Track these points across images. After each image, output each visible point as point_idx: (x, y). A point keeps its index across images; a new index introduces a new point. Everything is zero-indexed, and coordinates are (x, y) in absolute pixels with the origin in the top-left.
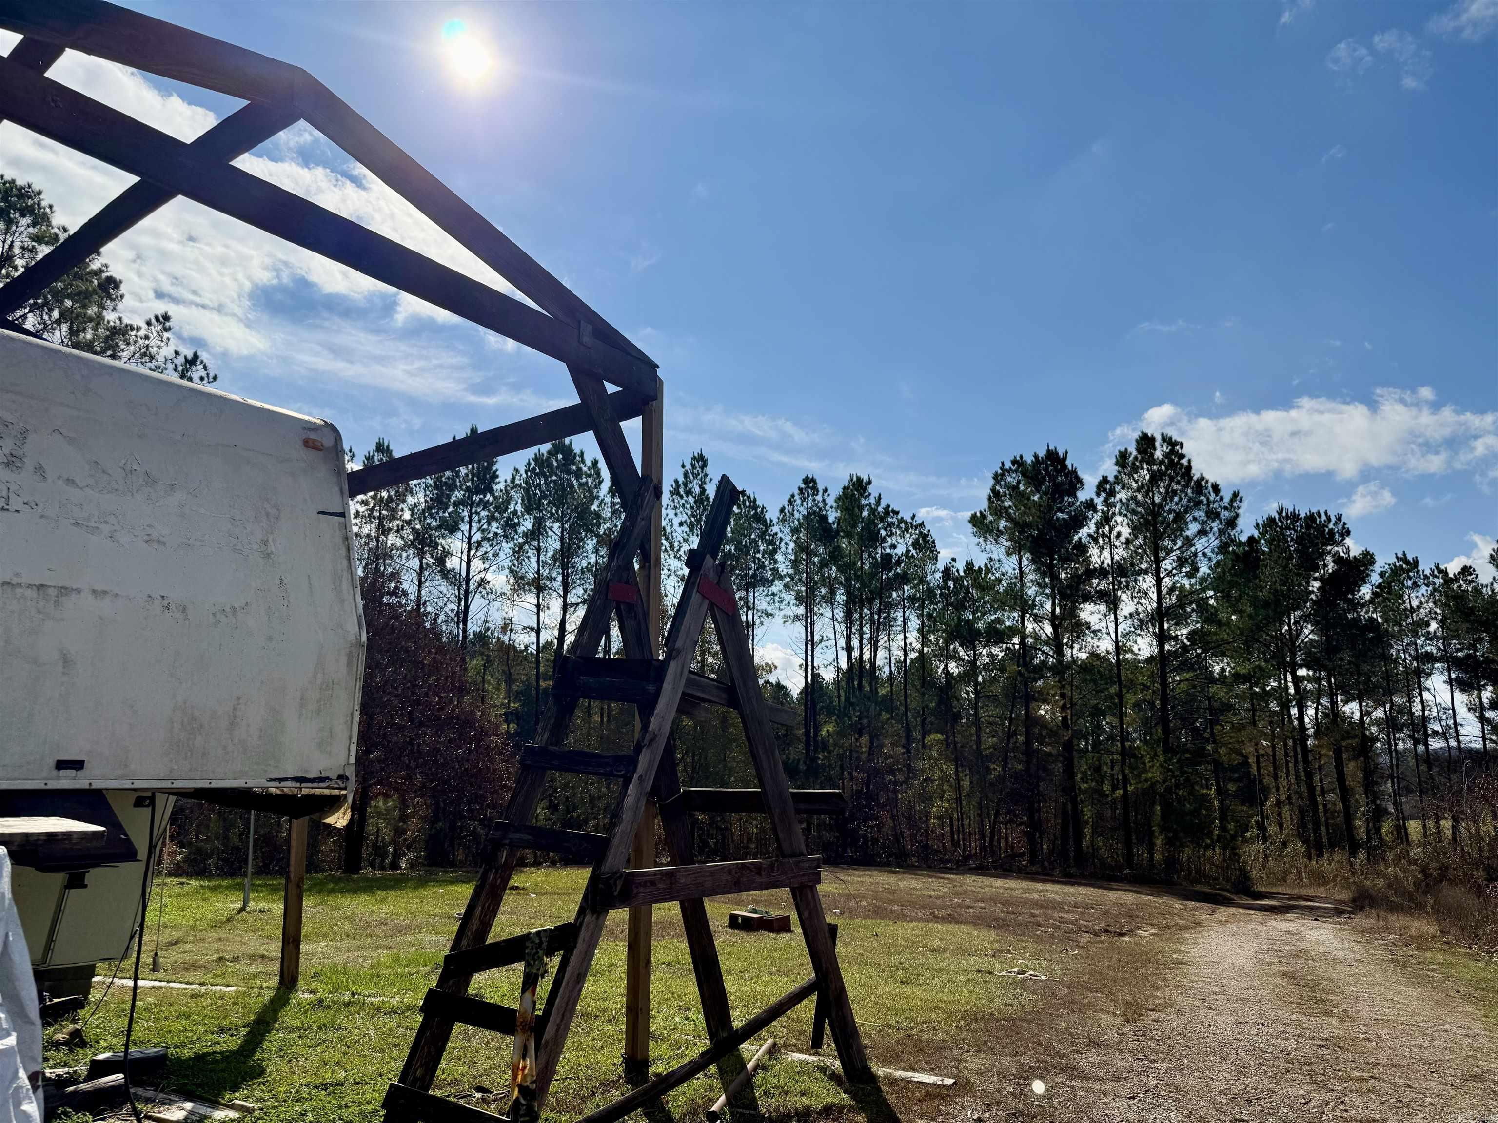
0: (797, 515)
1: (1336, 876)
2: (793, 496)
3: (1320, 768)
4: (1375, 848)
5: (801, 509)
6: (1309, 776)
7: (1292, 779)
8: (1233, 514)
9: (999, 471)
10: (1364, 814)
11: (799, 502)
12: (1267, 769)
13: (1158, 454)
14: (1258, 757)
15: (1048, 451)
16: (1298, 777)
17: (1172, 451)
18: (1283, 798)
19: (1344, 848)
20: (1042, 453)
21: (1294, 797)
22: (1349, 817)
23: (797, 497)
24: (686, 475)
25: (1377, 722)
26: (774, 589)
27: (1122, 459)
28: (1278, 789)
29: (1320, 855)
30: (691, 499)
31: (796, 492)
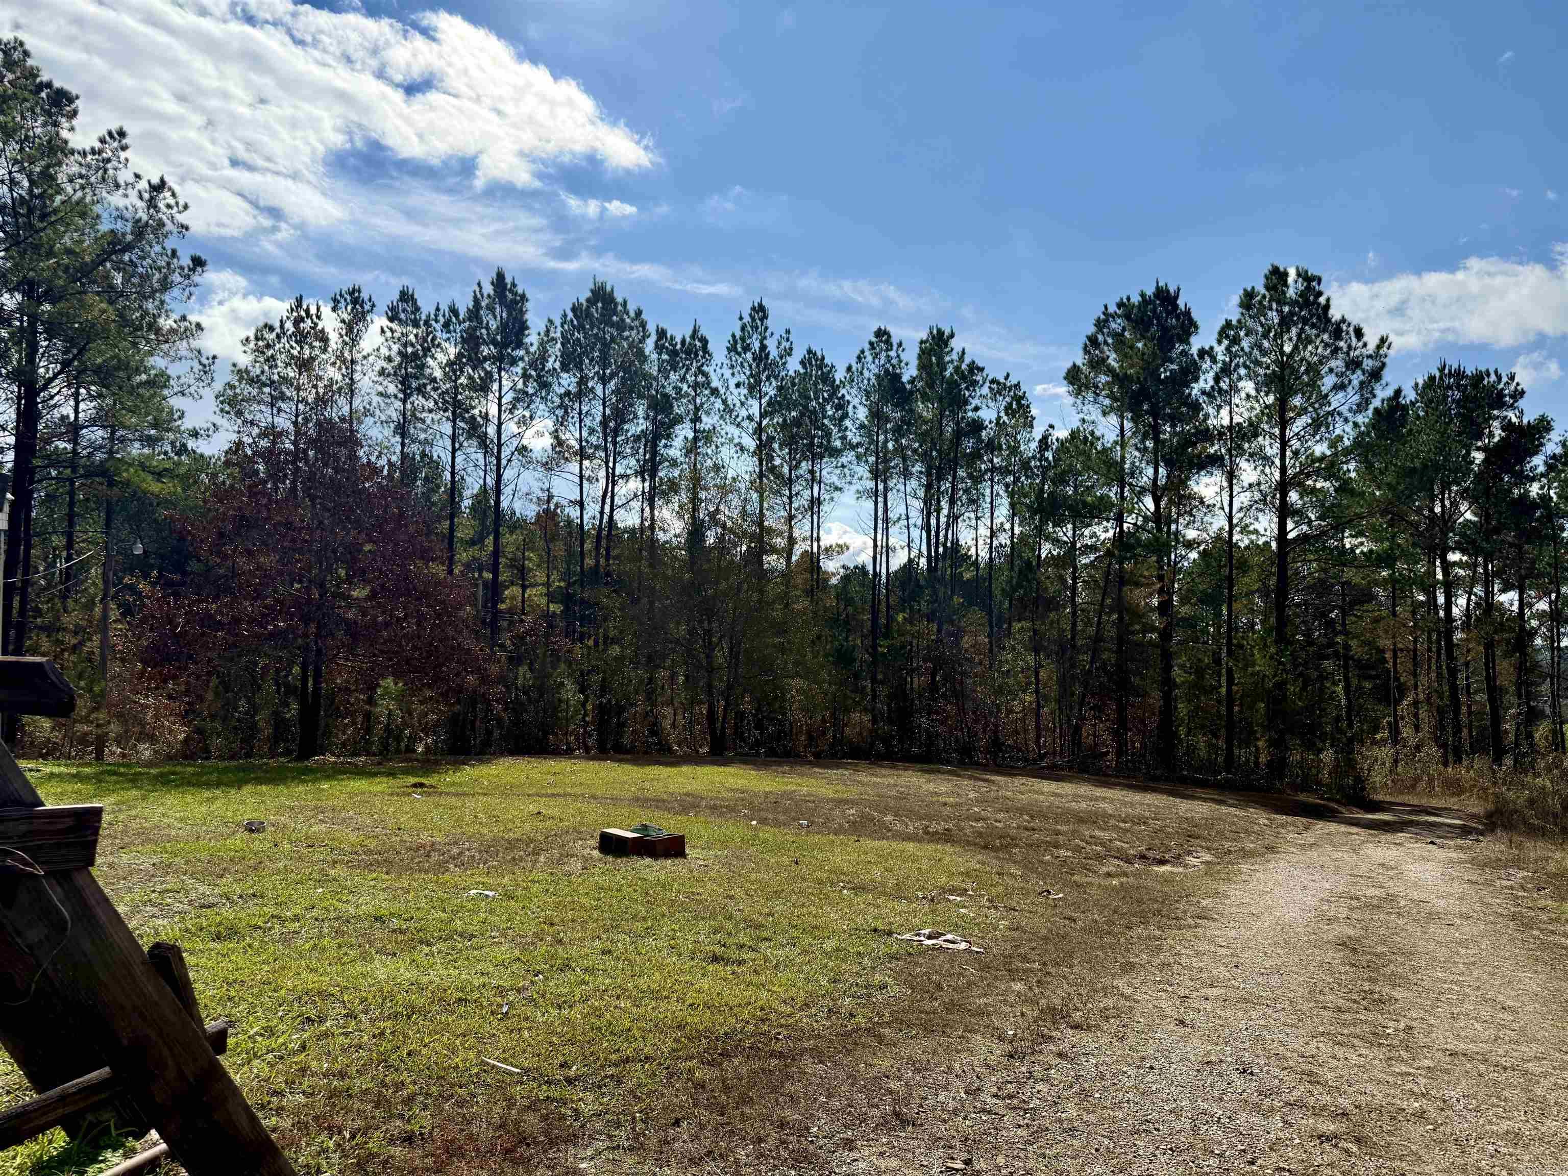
0: (866, 374)
1: (1475, 786)
2: (863, 352)
3: (1467, 664)
4: (1524, 755)
5: (872, 367)
6: (1453, 672)
7: (1433, 675)
8: (1378, 364)
9: (1102, 317)
10: (1513, 717)
11: (869, 358)
12: (1404, 665)
13: (1291, 293)
14: (1395, 652)
15: (1157, 288)
16: (1439, 675)
17: (1308, 288)
18: (1421, 697)
19: (1488, 754)
20: (1150, 291)
21: (1435, 698)
22: (1497, 719)
23: (867, 353)
24: (743, 329)
25: (1541, 615)
26: (844, 460)
27: (1248, 300)
28: (1416, 687)
29: (1459, 760)
30: (749, 356)
31: (867, 346)
